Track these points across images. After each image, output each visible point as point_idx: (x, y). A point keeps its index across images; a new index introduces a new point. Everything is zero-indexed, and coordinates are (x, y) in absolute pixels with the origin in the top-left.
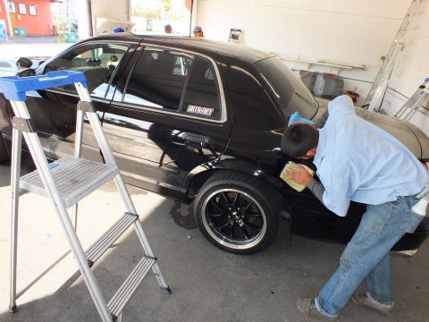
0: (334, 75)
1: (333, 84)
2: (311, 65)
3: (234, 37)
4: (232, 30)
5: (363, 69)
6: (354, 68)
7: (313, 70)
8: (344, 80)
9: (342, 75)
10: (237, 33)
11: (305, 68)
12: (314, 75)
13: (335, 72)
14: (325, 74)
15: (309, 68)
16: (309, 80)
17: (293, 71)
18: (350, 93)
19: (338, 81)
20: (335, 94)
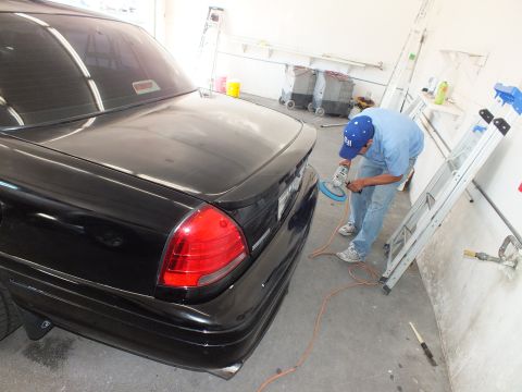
0: (341, 75)
1: (338, 87)
2: (313, 60)
3: (215, 18)
4: (210, 8)
5: (380, 67)
6: (367, 66)
7: (313, 67)
8: (355, 81)
9: (352, 75)
10: (218, 13)
11: (305, 64)
12: (315, 74)
13: (344, 71)
14: (327, 72)
15: (311, 63)
16: (307, 80)
17: (287, 66)
18: (363, 99)
19: (346, 83)
20: (342, 100)
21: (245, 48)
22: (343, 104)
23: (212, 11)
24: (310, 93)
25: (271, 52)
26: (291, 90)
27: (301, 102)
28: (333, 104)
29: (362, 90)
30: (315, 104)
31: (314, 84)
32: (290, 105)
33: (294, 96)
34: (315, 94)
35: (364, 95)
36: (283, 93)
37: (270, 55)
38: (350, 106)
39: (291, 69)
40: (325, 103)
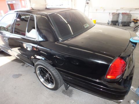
0: (127, 13)
1: (126, 17)
2: (117, 10)
6: (136, 9)
7: (118, 12)
8: (132, 14)
9: (130, 13)
10: (88, 2)
11: (115, 12)
12: (118, 14)
13: (128, 12)
14: (123, 13)
15: (117, 11)
16: (116, 16)
17: (110, 13)
18: (135, 20)
19: (129, 15)
20: (128, 21)
21: (97, 10)
22: (128, 22)
23: (87, 2)
24: (117, 20)
25: (104, 10)
26: (111, 20)
27: (115, 23)
28: (125, 22)
29: (134, 17)
30: (119, 23)
31: (118, 17)
32: (111, 24)
33: (112, 22)
34: (118, 20)
35: (135, 18)
36: (109, 21)
37: (104, 11)
38: (131, 22)
39: (111, 14)
40: (122, 23)
